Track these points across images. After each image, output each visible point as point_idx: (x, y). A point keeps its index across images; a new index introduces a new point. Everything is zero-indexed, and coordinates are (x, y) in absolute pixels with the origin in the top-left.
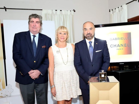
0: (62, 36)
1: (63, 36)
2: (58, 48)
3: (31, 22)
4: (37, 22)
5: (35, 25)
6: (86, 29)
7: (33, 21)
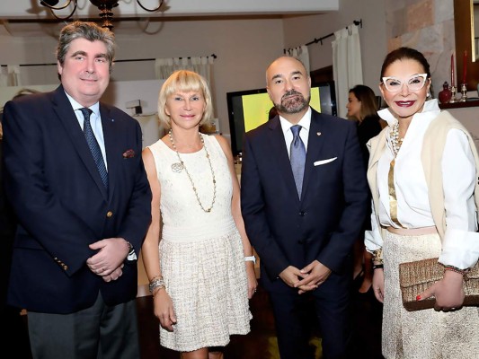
0: (185, 106)
1: (189, 108)
2: (175, 153)
3: (75, 55)
4: (98, 56)
5: (91, 70)
6: (278, 76)
7: (84, 54)
